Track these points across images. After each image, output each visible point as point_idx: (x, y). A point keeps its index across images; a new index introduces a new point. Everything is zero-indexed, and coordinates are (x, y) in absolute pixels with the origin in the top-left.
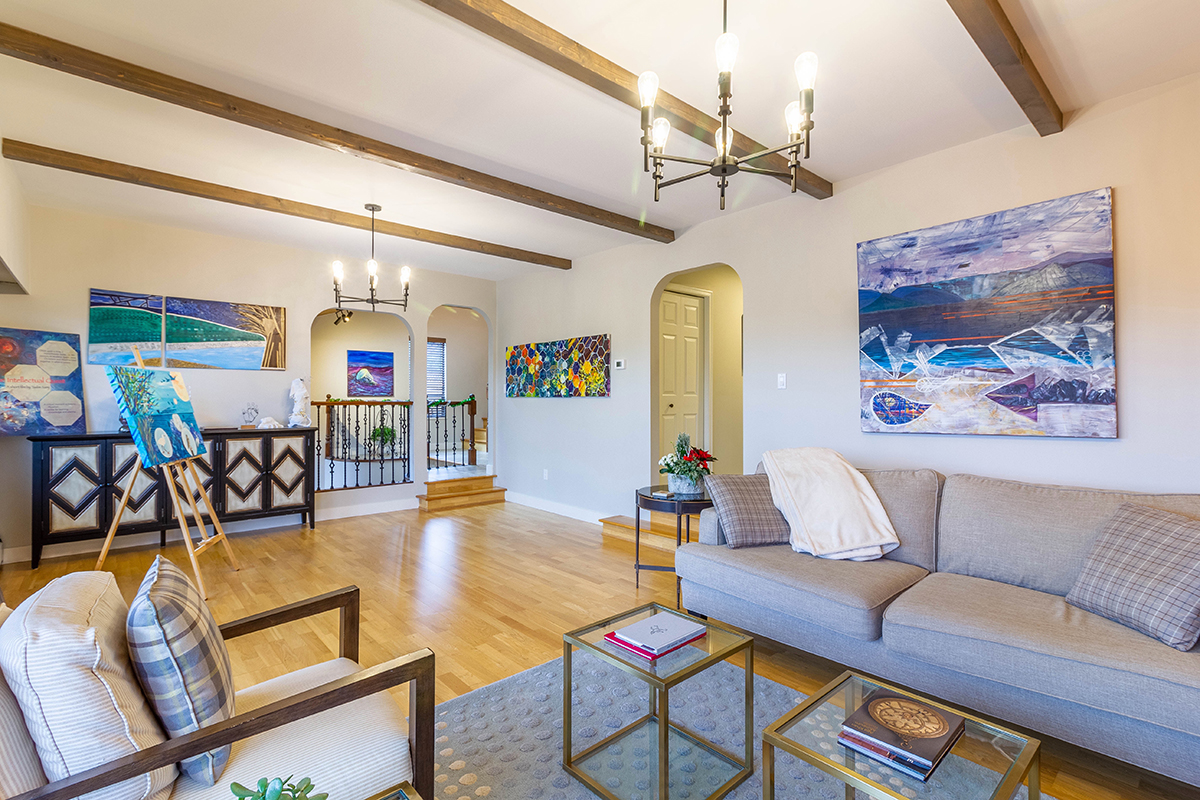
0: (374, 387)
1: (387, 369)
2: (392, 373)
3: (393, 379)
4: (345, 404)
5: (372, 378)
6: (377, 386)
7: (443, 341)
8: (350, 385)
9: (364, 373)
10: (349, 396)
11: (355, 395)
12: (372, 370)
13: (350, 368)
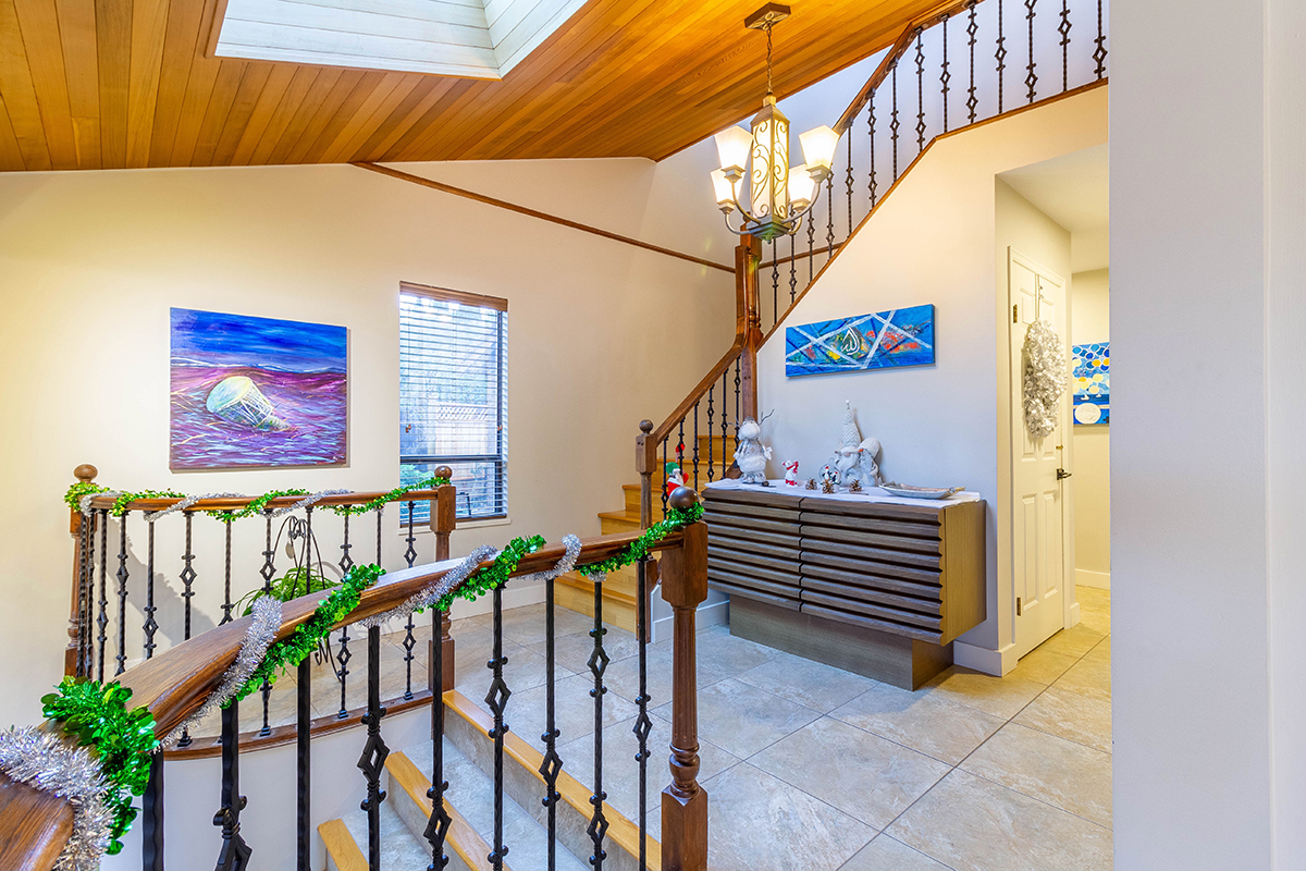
0: (274, 434)
1: (323, 379)
2: (341, 394)
3: (343, 412)
4: (153, 506)
5: (274, 409)
6: (288, 434)
7: (501, 305)
8: (177, 431)
9: (239, 390)
10: (177, 466)
11: (199, 467)
12: (271, 381)
13: (178, 373)
